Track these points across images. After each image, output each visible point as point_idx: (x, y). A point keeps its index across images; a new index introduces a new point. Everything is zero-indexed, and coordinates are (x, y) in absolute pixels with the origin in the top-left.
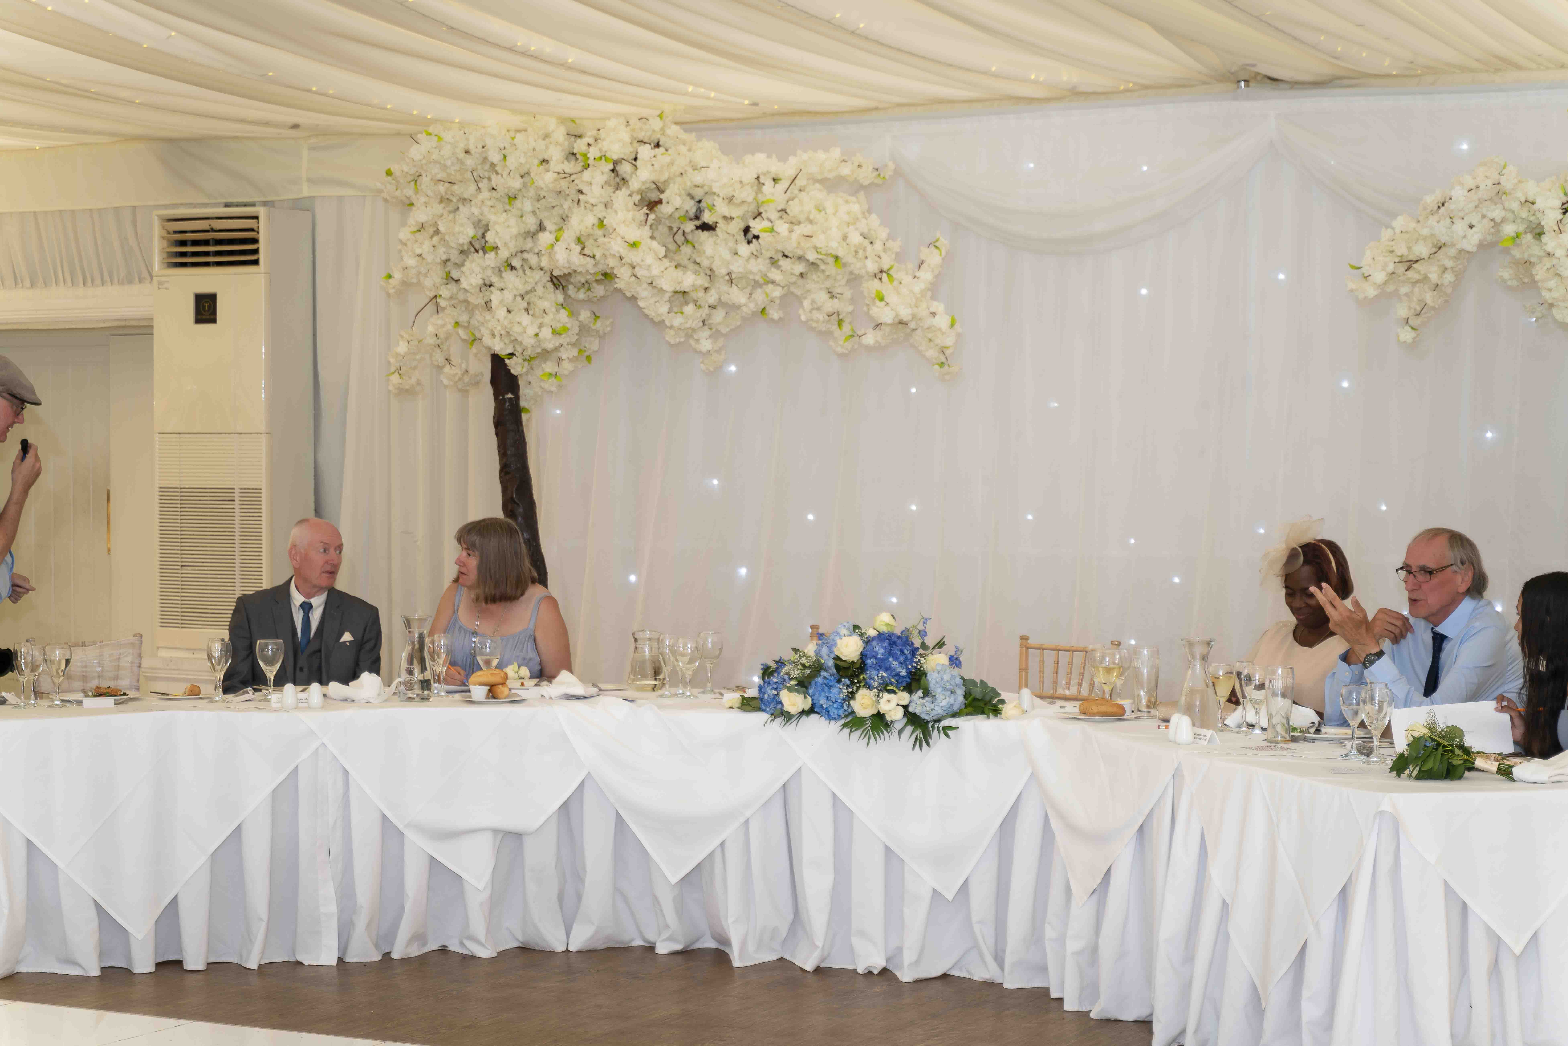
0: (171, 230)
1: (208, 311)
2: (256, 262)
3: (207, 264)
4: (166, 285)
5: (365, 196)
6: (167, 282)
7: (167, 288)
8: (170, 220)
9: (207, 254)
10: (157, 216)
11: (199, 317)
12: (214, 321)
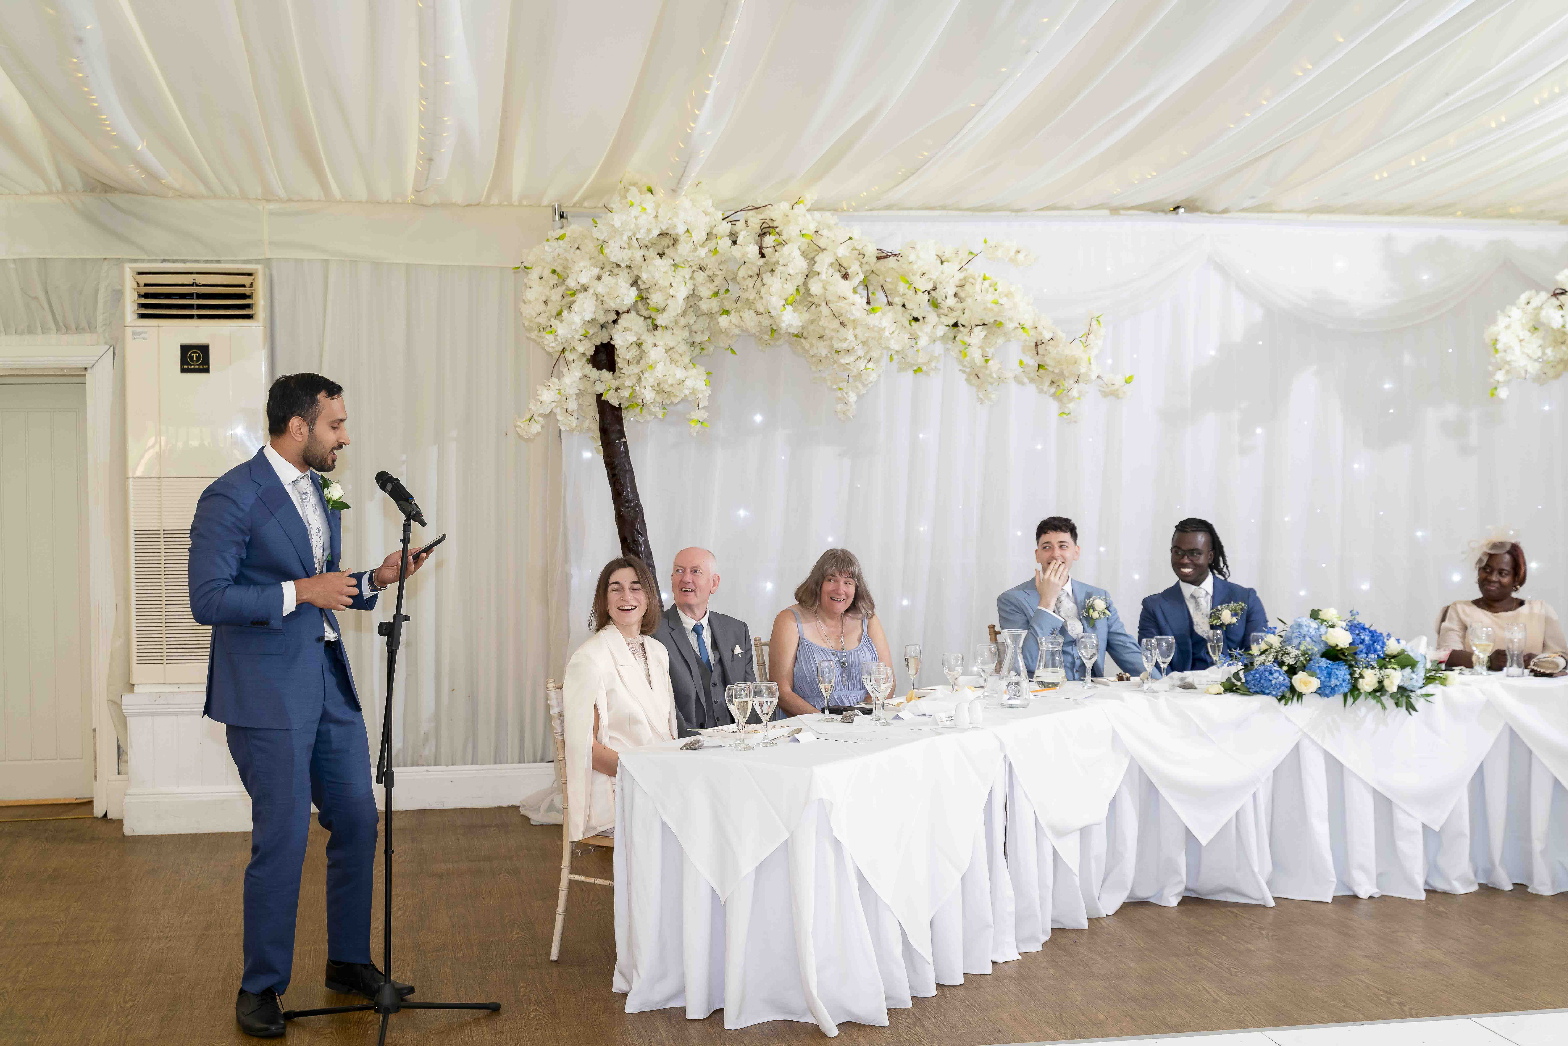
0: (142, 283)
1: (197, 361)
2: (249, 317)
3: (191, 317)
4: (143, 335)
5: (327, 261)
6: (145, 332)
7: (144, 338)
8: (140, 273)
9: (191, 307)
10: (130, 268)
11: (186, 367)
12: (207, 371)
